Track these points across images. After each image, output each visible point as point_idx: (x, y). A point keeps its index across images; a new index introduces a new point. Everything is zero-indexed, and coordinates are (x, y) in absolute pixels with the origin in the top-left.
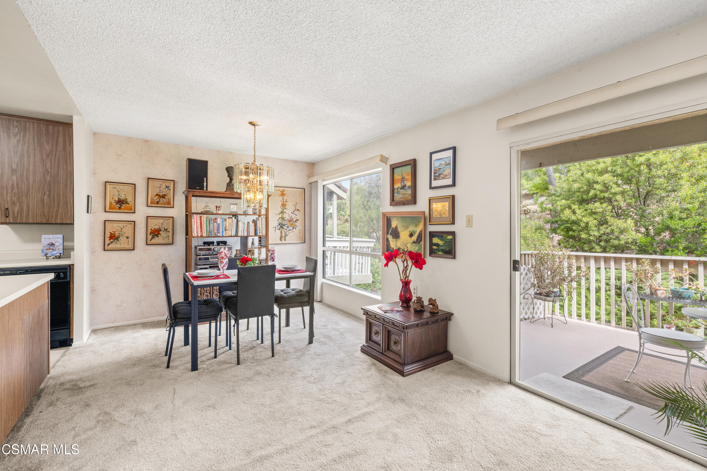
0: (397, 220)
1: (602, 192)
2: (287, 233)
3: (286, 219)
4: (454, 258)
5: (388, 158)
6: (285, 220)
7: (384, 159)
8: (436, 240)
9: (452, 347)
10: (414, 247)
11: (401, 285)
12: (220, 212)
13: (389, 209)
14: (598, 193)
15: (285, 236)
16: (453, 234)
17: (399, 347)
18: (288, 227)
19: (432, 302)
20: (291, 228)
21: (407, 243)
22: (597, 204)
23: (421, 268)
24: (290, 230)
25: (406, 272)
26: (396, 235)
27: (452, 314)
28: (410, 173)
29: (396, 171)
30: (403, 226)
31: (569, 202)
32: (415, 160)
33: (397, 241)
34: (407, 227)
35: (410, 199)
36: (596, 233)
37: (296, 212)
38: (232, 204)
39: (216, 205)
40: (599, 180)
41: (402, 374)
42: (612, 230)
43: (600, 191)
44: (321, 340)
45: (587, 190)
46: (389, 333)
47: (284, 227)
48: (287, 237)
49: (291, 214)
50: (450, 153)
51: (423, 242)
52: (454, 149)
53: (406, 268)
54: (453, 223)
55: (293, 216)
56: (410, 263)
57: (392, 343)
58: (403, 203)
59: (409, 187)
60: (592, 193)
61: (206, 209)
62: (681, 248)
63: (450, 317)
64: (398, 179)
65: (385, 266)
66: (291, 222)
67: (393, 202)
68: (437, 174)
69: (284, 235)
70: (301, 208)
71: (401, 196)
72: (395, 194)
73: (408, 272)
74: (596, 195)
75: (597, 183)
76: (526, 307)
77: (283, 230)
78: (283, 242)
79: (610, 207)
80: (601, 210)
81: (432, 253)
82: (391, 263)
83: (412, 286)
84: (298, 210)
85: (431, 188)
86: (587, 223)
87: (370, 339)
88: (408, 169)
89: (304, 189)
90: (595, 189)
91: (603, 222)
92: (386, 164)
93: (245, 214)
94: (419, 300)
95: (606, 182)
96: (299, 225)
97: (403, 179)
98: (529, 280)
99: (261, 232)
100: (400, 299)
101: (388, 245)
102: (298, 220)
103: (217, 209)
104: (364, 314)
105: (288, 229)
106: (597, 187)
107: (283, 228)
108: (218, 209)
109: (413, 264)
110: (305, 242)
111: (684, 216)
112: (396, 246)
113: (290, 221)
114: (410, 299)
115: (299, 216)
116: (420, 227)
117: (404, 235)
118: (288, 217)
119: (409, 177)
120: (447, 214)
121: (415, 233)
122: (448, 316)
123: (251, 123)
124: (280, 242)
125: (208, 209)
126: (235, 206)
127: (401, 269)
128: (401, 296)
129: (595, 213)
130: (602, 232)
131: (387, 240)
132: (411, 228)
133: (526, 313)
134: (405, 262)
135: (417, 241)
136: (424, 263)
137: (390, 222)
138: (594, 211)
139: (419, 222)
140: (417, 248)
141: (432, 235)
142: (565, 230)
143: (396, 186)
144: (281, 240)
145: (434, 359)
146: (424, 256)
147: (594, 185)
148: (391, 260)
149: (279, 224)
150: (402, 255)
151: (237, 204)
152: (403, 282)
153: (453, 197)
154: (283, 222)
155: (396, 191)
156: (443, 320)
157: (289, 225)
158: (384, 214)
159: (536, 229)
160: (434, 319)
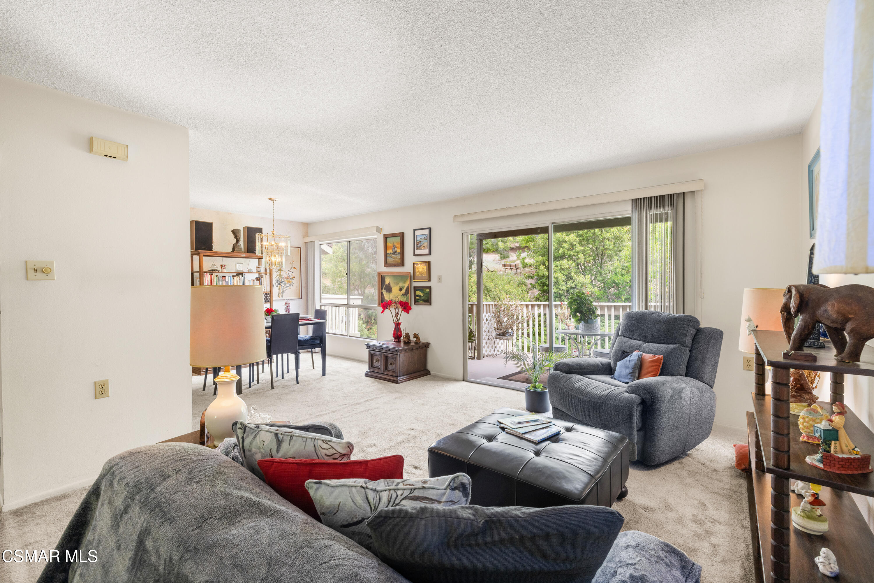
0: (390, 278)
1: (568, 250)
2: (285, 290)
3: (283, 276)
4: (431, 305)
5: (381, 229)
6: (282, 278)
7: (379, 230)
8: (418, 293)
9: (430, 367)
10: (403, 298)
11: (394, 326)
12: (225, 270)
13: (384, 269)
14: (566, 251)
15: (283, 293)
16: (429, 288)
17: (394, 367)
18: (285, 284)
19: (416, 336)
20: (288, 285)
21: (398, 296)
22: (565, 261)
23: (408, 313)
24: (287, 287)
25: (397, 316)
26: (389, 289)
27: (430, 344)
28: (400, 243)
29: (388, 239)
30: (394, 283)
31: (544, 258)
32: (403, 234)
33: (390, 294)
34: (398, 284)
35: (400, 262)
36: (564, 288)
37: (293, 270)
38: (238, 263)
39: (222, 264)
40: (566, 239)
41: (396, 382)
42: (576, 285)
43: (567, 249)
44: (331, 373)
45: (558, 248)
46: (386, 358)
47: (282, 284)
48: (284, 294)
49: (288, 272)
50: (427, 231)
51: (409, 294)
52: (430, 229)
53: (397, 314)
54: (430, 280)
55: (290, 274)
56: (400, 310)
57: (389, 364)
58: (395, 265)
59: (399, 253)
60: (561, 250)
61: (212, 268)
62: (623, 299)
63: (428, 345)
64: (390, 246)
65: (382, 313)
66: (288, 280)
67: (387, 264)
68: (418, 246)
69: (281, 291)
70: (298, 267)
71: (393, 260)
72: (388, 258)
73: (399, 316)
74: (564, 253)
75: (565, 242)
76: (490, 346)
77: (281, 287)
78: (281, 298)
79: (574, 264)
80: (567, 267)
81: (416, 302)
82: (387, 311)
83: (402, 327)
84: (294, 268)
85: (415, 255)
86: (557, 279)
87: (372, 366)
88: (398, 239)
89: (300, 248)
90: (563, 248)
91: (569, 278)
92: (381, 234)
93: (250, 272)
94: (407, 335)
95: (571, 241)
96: (296, 282)
97: (394, 247)
98: (492, 325)
99: (265, 289)
100: (393, 337)
101: (383, 298)
102: (294, 277)
103: (221, 268)
104: (367, 348)
105: (285, 286)
106: (565, 245)
107: (280, 285)
108: (223, 268)
109: (403, 310)
110: (301, 298)
111: (624, 272)
112: (389, 298)
113: (287, 278)
114: (400, 336)
115: (296, 273)
116: (407, 284)
117: (395, 289)
118: (285, 275)
119: (399, 246)
120: (426, 275)
121: (403, 288)
122: (427, 345)
123: (270, 199)
124: (278, 298)
125: (215, 268)
126: (241, 265)
127: (394, 314)
128: (394, 334)
129: (563, 269)
130: (568, 286)
131: (382, 293)
132: (401, 284)
133: (490, 351)
134: (397, 309)
135: (405, 294)
136: (410, 309)
137: (384, 279)
138: (562, 267)
139: (407, 280)
140: (405, 299)
141: (416, 289)
142: (542, 285)
143: (389, 252)
144: (279, 296)
145: (418, 374)
146: (410, 305)
147: (563, 244)
148: (387, 308)
149: (277, 282)
150: (394, 305)
151: (242, 263)
152: (395, 323)
153: (429, 262)
154: (281, 280)
155: (388, 255)
156: (423, 348)
157: (286, 282)
158: (379, 274)
159: (519, 285)
160: (417, 346)
